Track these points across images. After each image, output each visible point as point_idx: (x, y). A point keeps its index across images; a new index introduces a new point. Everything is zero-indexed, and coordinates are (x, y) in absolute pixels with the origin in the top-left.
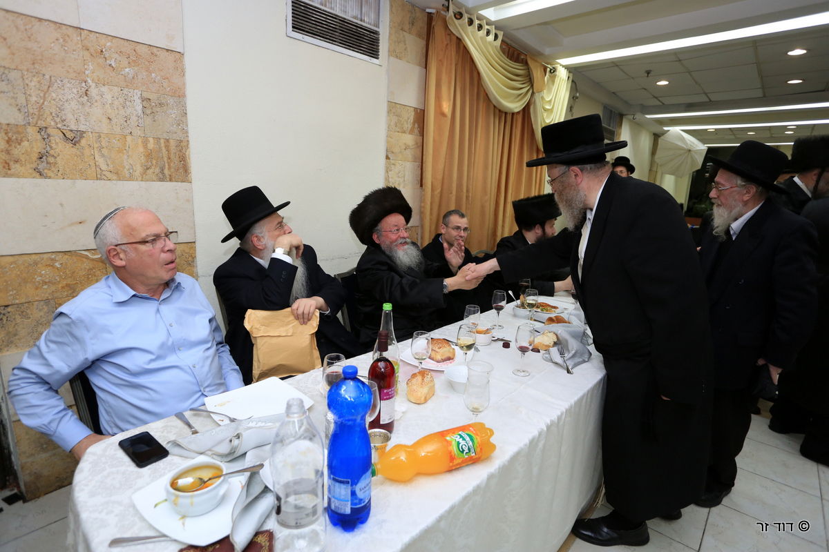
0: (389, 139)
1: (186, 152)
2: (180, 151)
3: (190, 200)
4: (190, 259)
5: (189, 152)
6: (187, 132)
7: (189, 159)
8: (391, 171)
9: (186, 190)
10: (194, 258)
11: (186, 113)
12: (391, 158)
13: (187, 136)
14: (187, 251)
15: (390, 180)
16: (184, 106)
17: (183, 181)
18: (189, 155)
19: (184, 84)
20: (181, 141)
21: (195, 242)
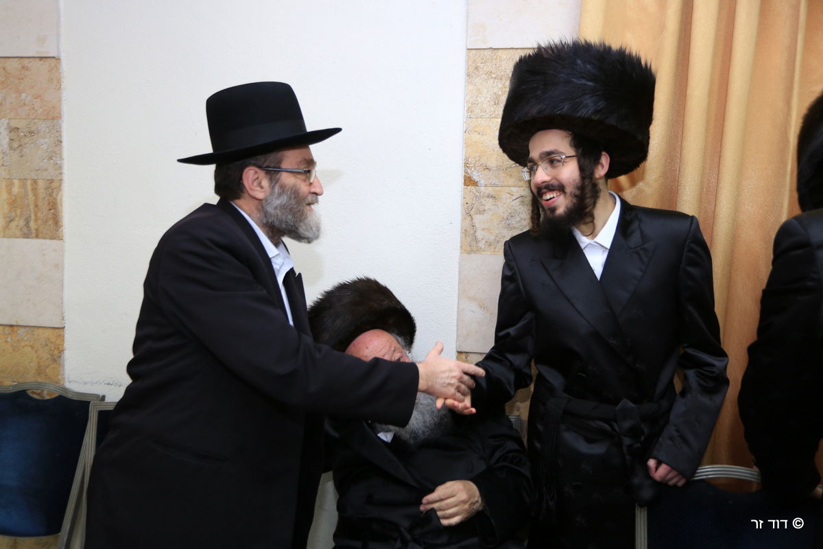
0: (475, 137)
1: (57, 195)
2: (50, 195)
3: (59, 266)
4: (56, 352)
5: (62, 195)
6: (61, 168)
7: (61, 205)
8: (482, 212)
9: (56, 251)
10: (61, 351)
11: (61, 142)
12: (482, 182)
13: (61, 173)
14: (53, 339)
15: (479, 234)
16: (59, 131)
17: (52, 238)
18: (61, 199)
19: (60, 100)
20: (52, 181)
21: (64, 328)
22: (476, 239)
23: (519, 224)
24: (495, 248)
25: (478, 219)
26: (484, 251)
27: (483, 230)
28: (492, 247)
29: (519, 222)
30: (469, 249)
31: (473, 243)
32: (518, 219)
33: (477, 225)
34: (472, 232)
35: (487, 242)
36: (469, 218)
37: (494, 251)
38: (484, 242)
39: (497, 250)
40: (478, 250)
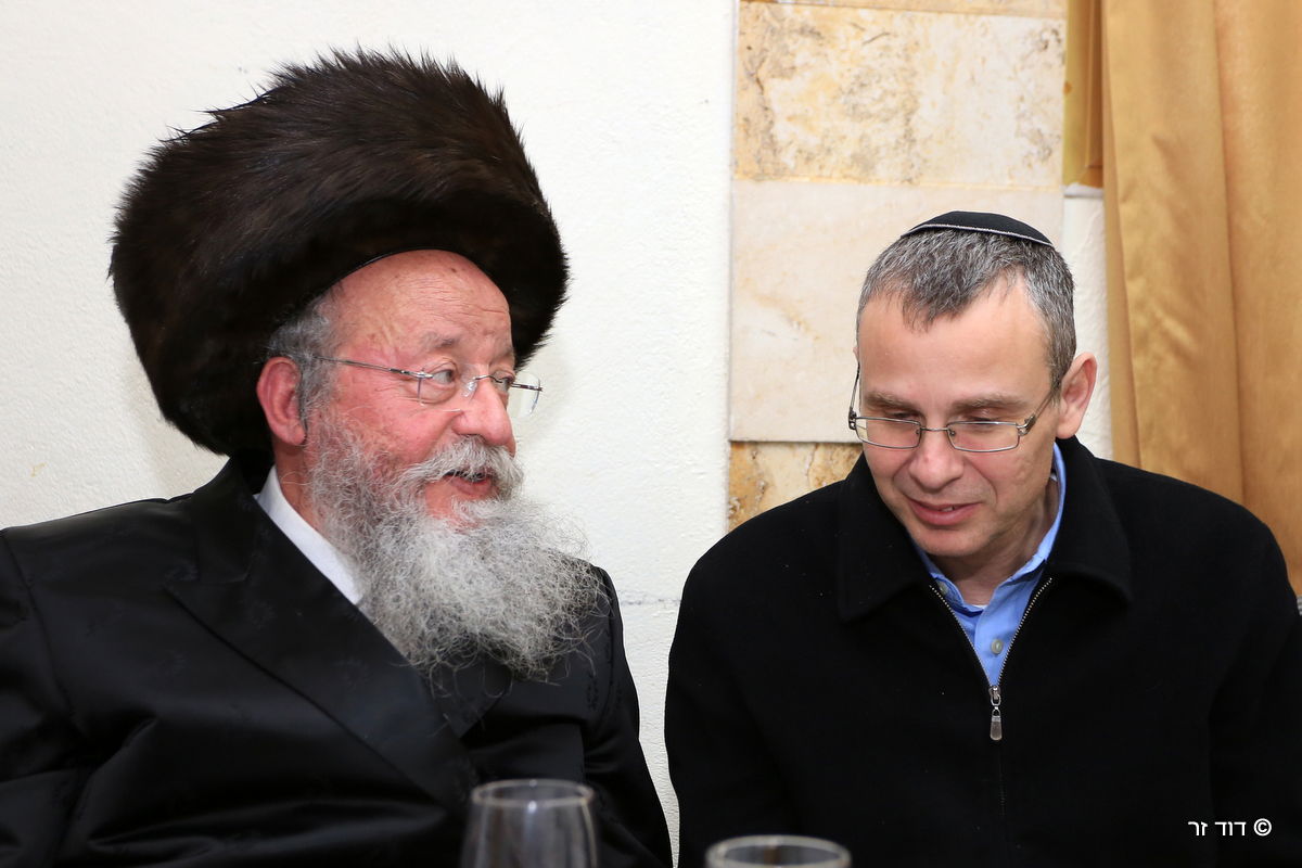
8: (786, 72)
22: (772, 144)
23: (881, 106)
24: (821, 168)
25: (776, 88)
26: (794, 175)
27: (790, 119)
28: (815, 165)
29: (881, 100)
30: (756, 169)
31: (767, 154)
32: (877, 93)
33: (776, 107)
34: (763, 124)
35: (800, 151)
36: (754, 88)
37: (820, 176)
38: (792, 150)
39: (826, 172)
40: (780, 172)
